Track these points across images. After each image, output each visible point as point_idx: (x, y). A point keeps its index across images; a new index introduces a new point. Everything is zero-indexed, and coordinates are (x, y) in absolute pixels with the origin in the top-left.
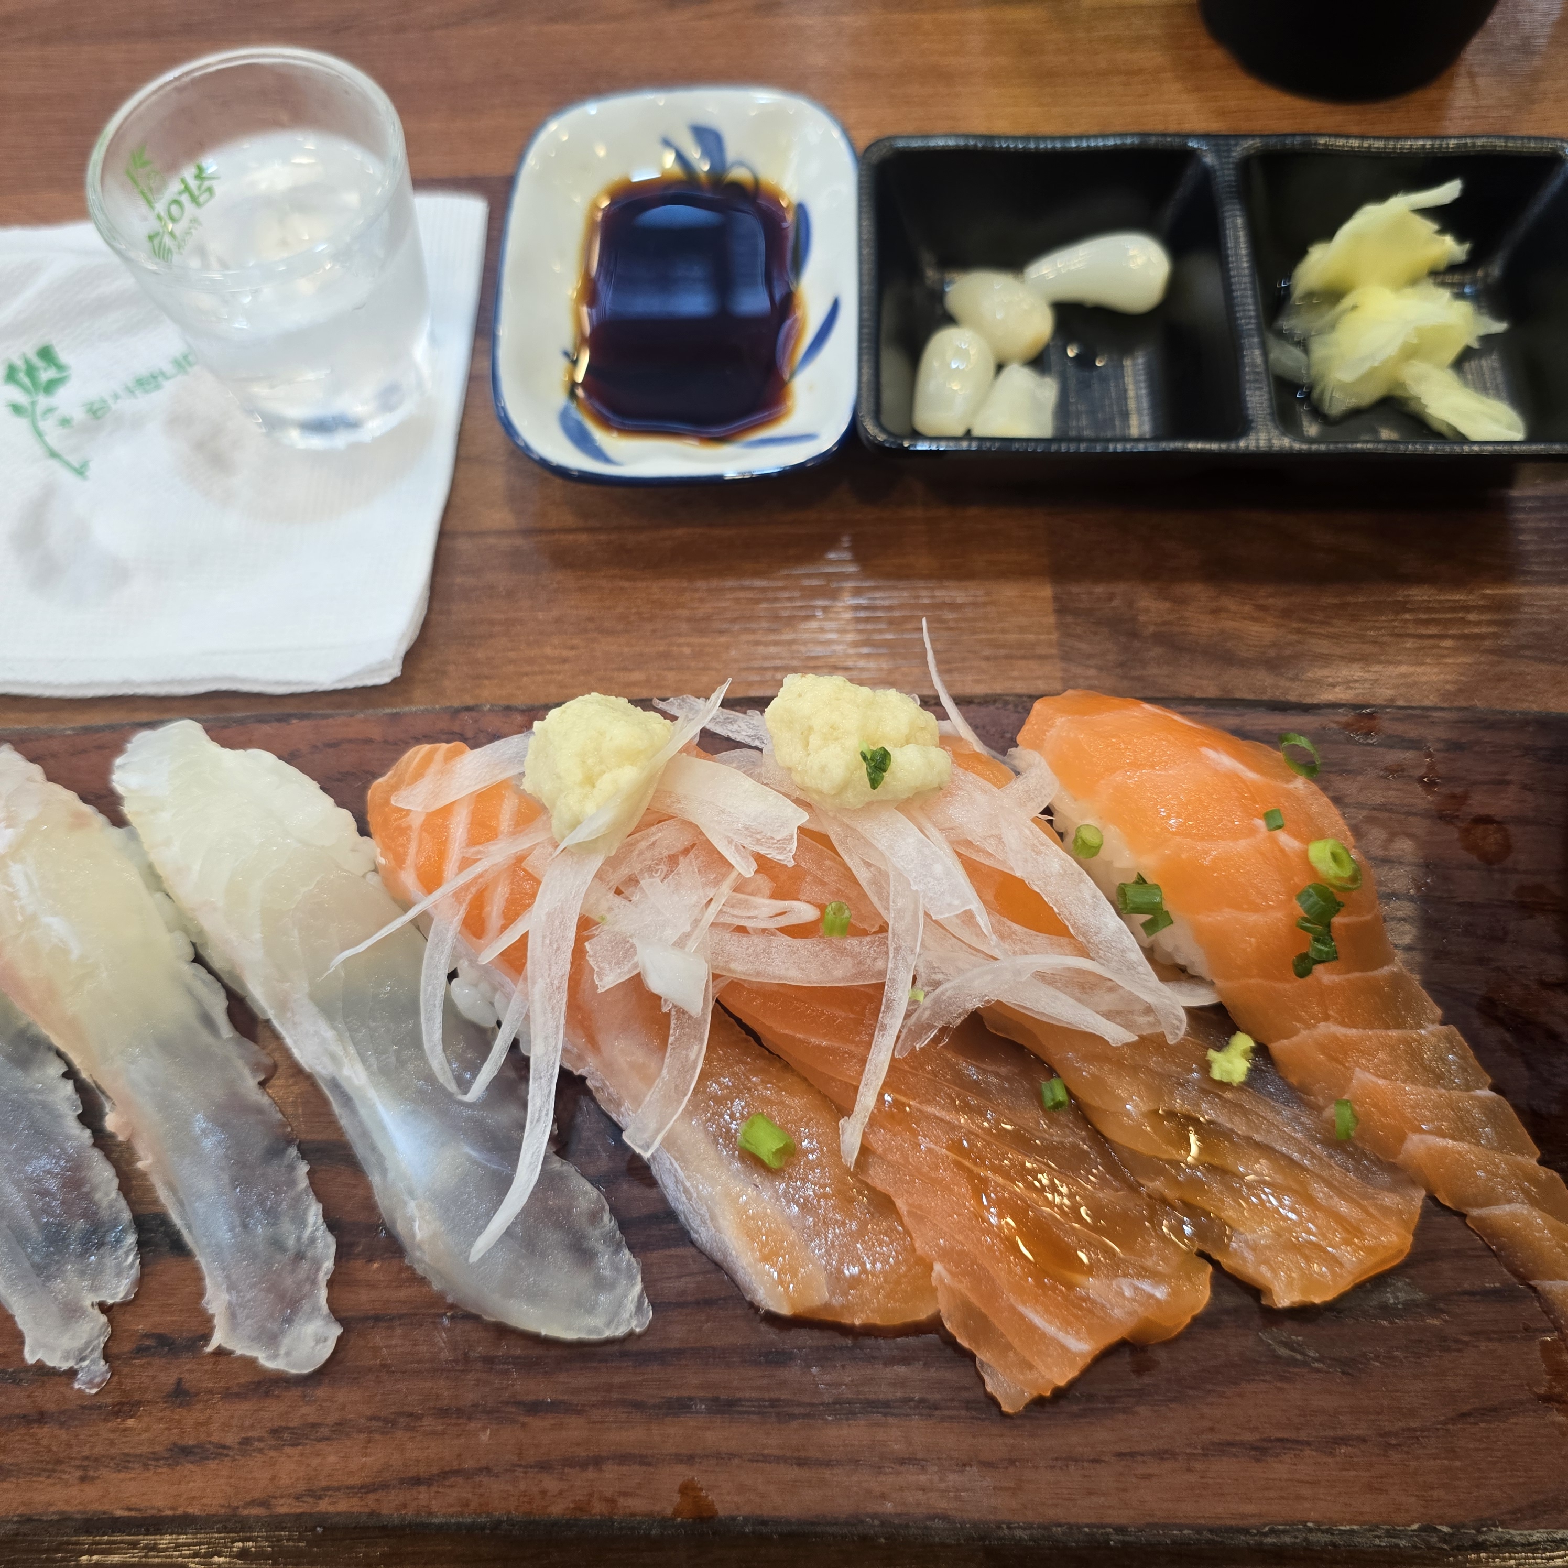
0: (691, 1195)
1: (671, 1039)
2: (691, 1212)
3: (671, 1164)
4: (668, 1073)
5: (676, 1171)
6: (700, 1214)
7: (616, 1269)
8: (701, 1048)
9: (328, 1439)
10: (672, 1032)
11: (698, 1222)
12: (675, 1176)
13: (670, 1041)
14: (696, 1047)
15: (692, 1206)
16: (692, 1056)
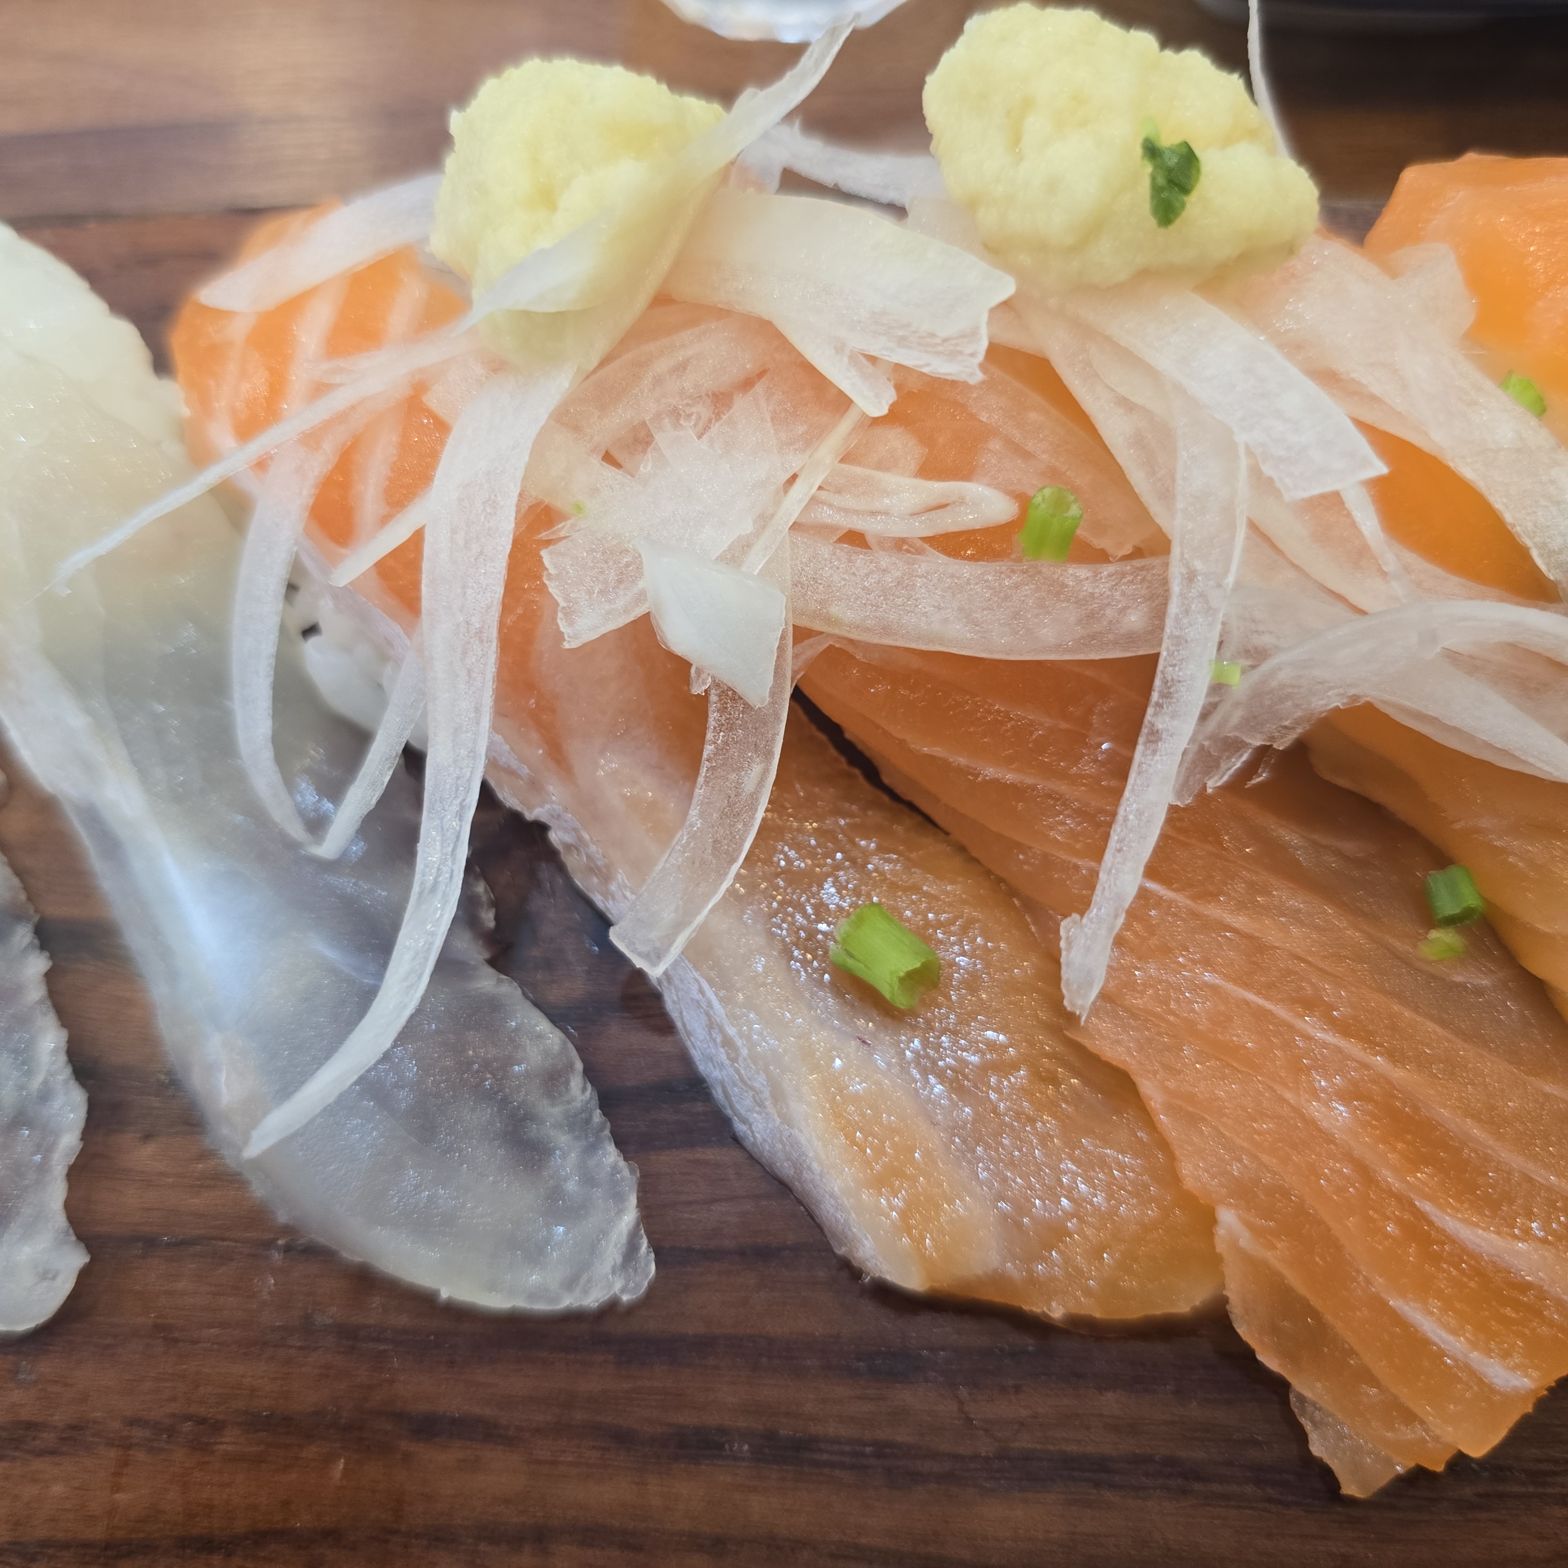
0: (736, 1050)
1: (708, 750)
2: (735, 1085)
3: (701, 991)
4: (702, 815)
5: (710, 1005)
6: (752, 1088)
7: (588, 1179)
8: (766, 771)
9: (52, 1452)
10: (709, 736)
11: (749, 1102)
12: (707, 1014)
13: (705, 755)
14: (757, 769)
15: (738, 1073)
16: (749, 784)
